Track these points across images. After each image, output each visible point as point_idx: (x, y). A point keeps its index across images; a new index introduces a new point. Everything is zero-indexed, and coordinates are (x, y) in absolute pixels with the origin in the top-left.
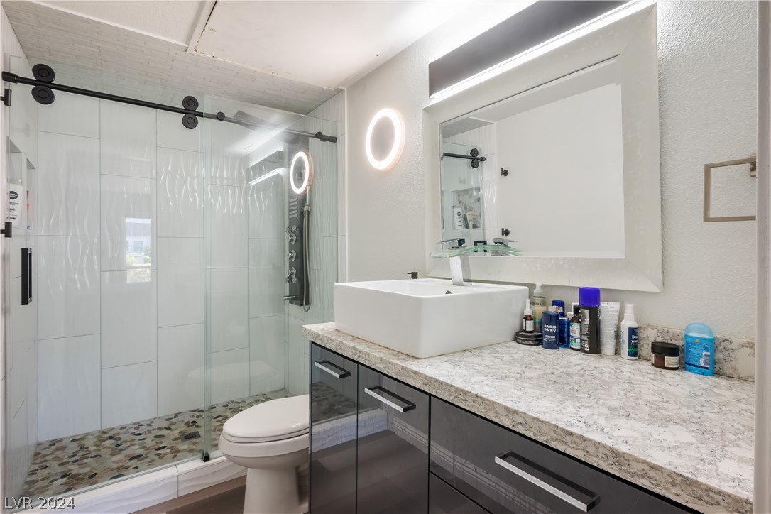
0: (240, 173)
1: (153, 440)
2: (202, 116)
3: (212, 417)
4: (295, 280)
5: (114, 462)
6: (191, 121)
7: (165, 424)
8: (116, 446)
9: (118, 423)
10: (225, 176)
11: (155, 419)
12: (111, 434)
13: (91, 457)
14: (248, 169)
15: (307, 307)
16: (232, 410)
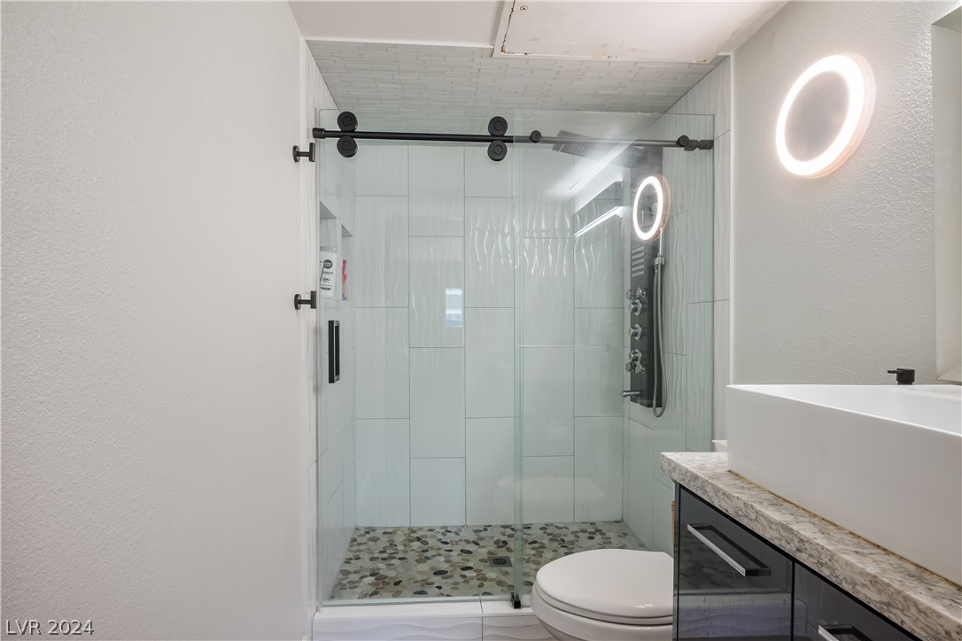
0: (562, 223)
1: (459, 555)
2: (512, 142)
3: (526, 541)
4: (639, 368)
5: (419, 572)
6: (498, 150)
7: (473, 537)
8: (423, 551)
9: (427, 524)
10: (543, 227)
11: (462, 527)
12: (418, 534)
13: (399, 559)
14: (574, 216)
15: (659, 410)
16: (551, 537)
